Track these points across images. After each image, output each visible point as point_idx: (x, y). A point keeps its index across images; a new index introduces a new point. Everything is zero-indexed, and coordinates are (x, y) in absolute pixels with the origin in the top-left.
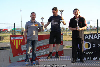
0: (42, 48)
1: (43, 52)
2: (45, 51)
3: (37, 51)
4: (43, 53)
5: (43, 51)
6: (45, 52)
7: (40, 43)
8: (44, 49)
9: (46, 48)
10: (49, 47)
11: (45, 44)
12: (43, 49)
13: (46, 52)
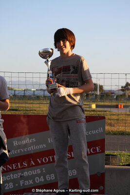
0: (29, 163)
1: (33, 177)
2: (39, 171)
3: (13, 170)
4: (34, 181)
5: (34, 172)
6: (39, 175)
7: (24, 142)
8: (37, 164)
9: (42, 163)
10: (53, 158)
11: (41, 146)
12: (33, 166)
13: (45, 178)
